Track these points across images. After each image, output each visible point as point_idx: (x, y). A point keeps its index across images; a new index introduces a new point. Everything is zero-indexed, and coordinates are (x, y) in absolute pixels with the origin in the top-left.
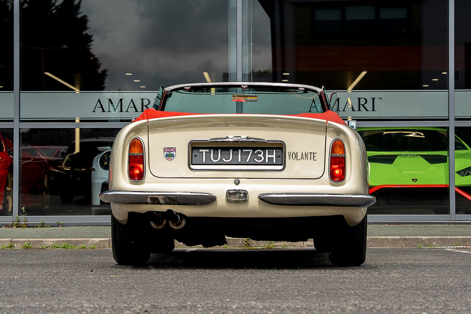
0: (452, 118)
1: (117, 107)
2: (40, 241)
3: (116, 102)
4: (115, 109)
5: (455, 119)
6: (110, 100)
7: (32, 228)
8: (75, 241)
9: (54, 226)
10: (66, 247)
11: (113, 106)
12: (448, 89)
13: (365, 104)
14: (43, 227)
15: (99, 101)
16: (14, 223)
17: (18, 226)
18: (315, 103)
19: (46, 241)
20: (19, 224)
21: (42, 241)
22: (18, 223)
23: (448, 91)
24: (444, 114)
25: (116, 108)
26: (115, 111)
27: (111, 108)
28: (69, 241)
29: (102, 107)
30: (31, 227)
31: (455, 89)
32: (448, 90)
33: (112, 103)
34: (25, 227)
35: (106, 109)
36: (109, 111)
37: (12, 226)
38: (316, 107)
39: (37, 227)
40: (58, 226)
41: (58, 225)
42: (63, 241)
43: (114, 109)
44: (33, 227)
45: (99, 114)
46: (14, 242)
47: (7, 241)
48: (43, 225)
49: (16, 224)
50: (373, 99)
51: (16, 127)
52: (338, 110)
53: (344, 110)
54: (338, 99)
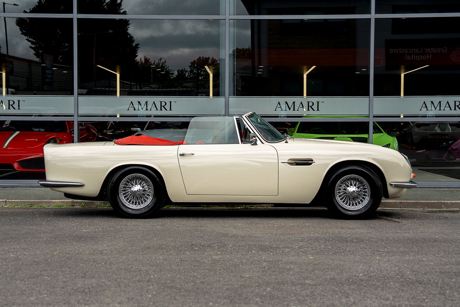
0: (371, 116)
1: (144, 107)
3: (143, 103)
4: (142, 109)
5: (373, 116)
12: (369, 96)
18: (280, 104)
23: (369, 97)
24: (366, 113)
31: (374, 96)
33: (140, 104)
36: (138, 110)
38: (281, 107)
43: (142, 108)
45: (131, 112)
46: (75, 202)
47: (70, 202)
51: (76, 120)
52: (294, 110)
53: (298, 110)
54: (294, 102)
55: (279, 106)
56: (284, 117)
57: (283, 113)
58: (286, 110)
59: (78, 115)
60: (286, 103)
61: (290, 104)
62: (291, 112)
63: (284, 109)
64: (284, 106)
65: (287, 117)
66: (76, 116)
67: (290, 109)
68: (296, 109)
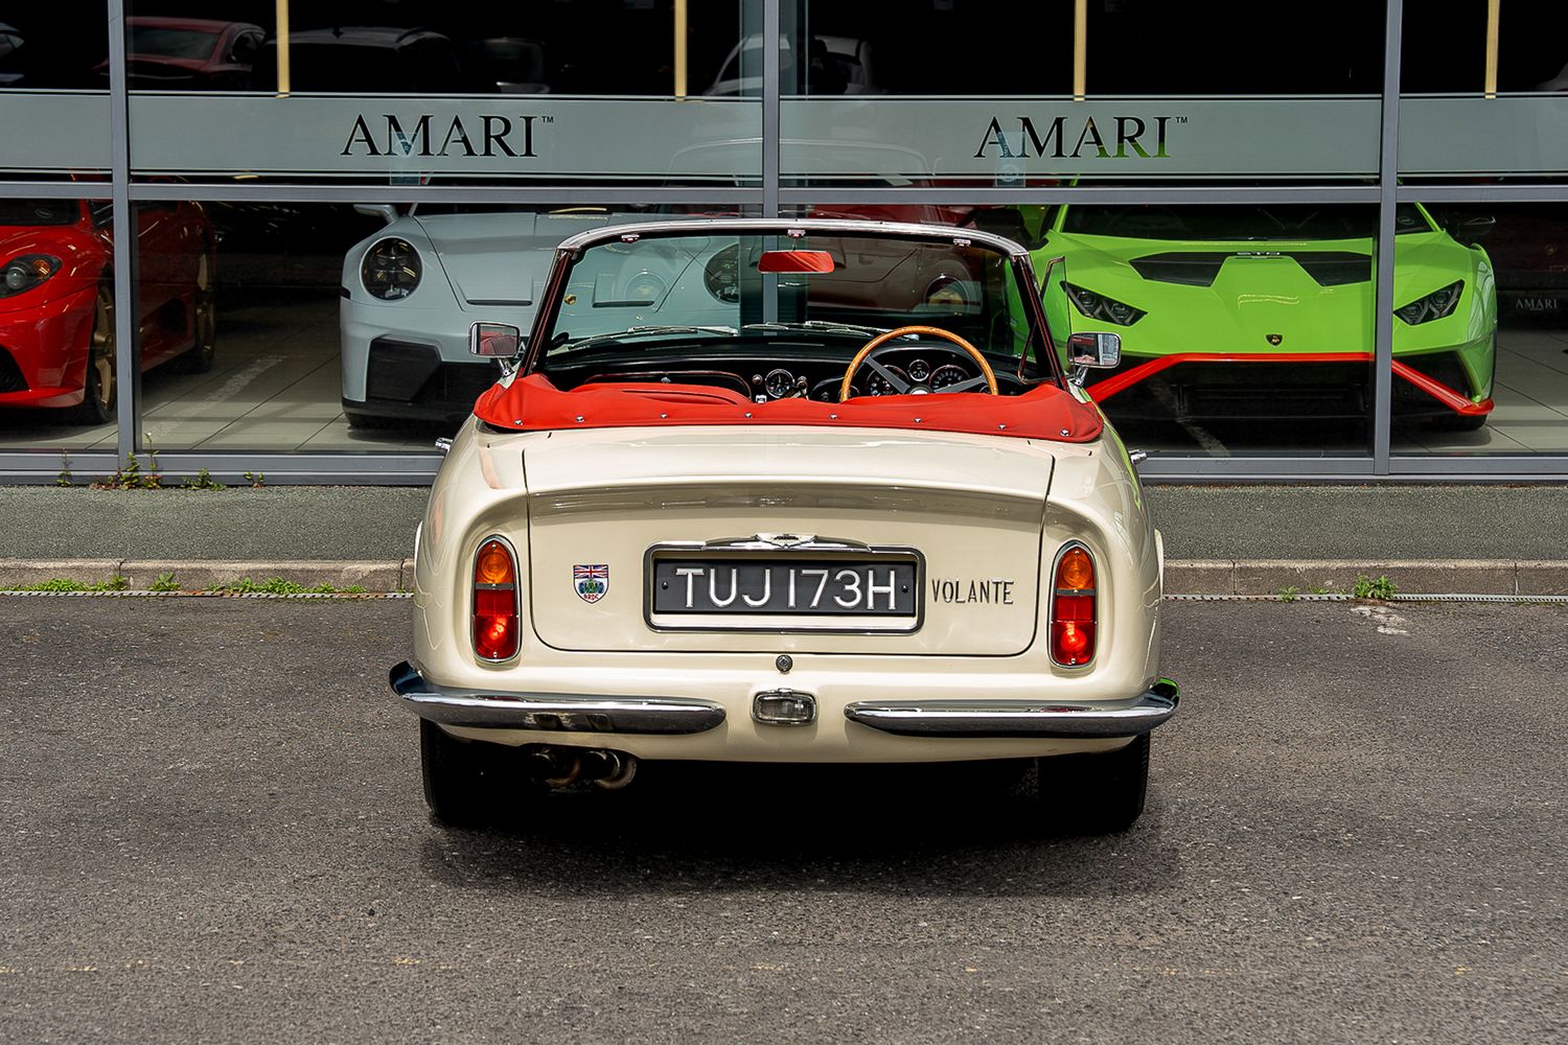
0: (1390, 178)
1: (413, 140)
2: (201, 570)
3: (409, 125)
4: (407, 148)
5: (1400, 179)
6: (392, 120)
7: (173, 491)
8: (302, 571)
9: (237, 486)
10: (277, 589)
11: (402, 136)
12: (1382, 92)
13: (1137, 135)
14: (205, 487)
15: (360, 121)
16: (124, 474)
17: (136, 484)
18: (998, 130)
19: (220, 571)
20: (137, 477)
21: (208, 570)
22: (135, 474)
23: (1382, 98)
24: (1368, 167)
25: (409, 143)
26: (407, 153)
27: (397, 142)
28: (287, 570)
29: (369, 139)
30: (172, 486)
31: (1401, 92)
32: (1380, 96)
33: (398, 129)
34: (154, 488)
35: (382, 148)
36: (390, 153)
37: (117, 482)
38: (1002, 142)
39: (187, 486)
40: (250, 486)
41: (247, 483)
42: (268, 570)
43: (405, 144)
44: (178, 486)
45: (360, 161)
48: (205, 483)
49: (127, 479)
50: (1162, 121)
51: (120, 194)
52: (1059, 153)
53: (1075, 155)
54: (1059, 122)
55: (993, 136)
56: (1017, 183)
57: (1012, 168)
58: (1024, 155)
59: (130, 176)
60: (1026, 122)
61: (1043, 129)
62: (1048, 165)
63: (1016, 150)
64: (1015, 137)
65: (1031, 183)
66: (120, 176)
67: (1040, 150)
68: (1068, 150)
